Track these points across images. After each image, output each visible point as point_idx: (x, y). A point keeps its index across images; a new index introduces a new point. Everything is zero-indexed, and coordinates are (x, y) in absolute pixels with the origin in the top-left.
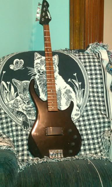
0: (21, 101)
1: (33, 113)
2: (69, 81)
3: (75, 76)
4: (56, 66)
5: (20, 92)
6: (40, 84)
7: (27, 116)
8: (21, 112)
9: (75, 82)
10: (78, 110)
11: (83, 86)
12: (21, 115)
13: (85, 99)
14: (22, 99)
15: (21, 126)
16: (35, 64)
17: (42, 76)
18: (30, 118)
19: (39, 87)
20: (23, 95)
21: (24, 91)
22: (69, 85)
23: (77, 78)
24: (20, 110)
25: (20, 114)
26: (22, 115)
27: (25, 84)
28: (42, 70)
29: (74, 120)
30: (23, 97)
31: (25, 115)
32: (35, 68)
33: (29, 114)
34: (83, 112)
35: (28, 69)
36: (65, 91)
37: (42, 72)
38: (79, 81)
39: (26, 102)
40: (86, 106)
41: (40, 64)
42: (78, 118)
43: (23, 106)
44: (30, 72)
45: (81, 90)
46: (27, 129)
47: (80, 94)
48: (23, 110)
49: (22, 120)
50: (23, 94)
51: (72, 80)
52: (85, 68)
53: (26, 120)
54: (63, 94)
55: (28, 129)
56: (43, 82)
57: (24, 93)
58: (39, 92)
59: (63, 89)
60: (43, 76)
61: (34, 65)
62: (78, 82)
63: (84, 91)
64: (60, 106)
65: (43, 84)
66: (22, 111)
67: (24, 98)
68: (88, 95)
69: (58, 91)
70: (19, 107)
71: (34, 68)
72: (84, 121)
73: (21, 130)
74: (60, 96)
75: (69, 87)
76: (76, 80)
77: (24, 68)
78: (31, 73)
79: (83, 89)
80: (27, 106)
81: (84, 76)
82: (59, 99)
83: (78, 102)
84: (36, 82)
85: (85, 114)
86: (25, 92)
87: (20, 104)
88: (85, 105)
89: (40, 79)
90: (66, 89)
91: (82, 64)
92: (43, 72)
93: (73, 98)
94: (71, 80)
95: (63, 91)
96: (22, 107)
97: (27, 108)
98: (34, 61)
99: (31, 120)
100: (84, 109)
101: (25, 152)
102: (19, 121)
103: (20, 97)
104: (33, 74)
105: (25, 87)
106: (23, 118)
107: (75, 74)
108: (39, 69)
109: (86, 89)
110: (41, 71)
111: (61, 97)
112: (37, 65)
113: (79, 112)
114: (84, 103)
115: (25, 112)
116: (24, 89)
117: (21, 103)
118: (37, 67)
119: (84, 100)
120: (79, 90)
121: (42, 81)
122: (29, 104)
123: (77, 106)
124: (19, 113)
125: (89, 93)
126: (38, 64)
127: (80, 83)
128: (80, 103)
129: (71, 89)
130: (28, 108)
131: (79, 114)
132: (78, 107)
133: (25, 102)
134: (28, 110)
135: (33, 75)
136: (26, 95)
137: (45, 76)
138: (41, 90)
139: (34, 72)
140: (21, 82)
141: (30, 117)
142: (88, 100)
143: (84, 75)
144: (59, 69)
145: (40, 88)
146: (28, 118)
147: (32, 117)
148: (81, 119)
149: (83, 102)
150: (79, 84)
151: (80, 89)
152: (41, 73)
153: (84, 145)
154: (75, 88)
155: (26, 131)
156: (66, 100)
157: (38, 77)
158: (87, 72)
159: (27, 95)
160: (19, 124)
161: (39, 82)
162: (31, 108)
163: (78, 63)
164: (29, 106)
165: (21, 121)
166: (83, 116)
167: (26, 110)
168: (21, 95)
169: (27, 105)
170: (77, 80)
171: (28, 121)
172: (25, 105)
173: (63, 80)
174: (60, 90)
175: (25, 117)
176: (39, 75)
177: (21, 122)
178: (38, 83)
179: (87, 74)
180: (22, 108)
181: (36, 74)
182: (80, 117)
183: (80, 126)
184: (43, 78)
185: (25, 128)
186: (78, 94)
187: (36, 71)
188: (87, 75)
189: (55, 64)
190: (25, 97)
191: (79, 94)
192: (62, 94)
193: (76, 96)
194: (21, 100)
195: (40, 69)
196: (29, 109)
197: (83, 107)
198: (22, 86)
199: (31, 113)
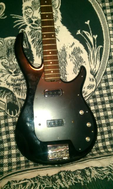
0: (3, 71)
1: (24, 88)
2: (77, 33)
3: (87, 25)
4: (57, 11)
5: (2, 57)
6: (33, 41)
7: (16, 93)
8: (4, 89)
9: (87, 35)
10: (93, 80)
11: (100, 41)
12: (4, 92)
13: (104, 62)
14: (5, 66)
15: (4, 111)
16: (23, 8)
17: (36, 28)
18: (20, 97)
19: (32, 46)
20: (7, 61)
21: (8, 54)
22: (78, 40)
23: (90, 29)
24: (3, 85)
25: (2, 92)
26: (6, 92)
27: (10, 43)
28: (36, 18)
29: (87, 95)
30: (7, 63)
31: (12, 93)
32: (24, 15)
33: (17, 90)
34: (100, 83)
35: (13, 17)
36: (73, 51)
37: (36, 22)
38: (94, 34)
39: (13, 72)
40: (106, 73)
41: (31, 8)
42: (93, 92)
43: (8, 78)
44: (16, 22)
45: (97, 48)
46: (14, 114)
47: (95, 54)
48: (8, 84)
49: (7, 101)
50: (7, 58)
51: (83, 32)
52: (103, 10)
53: (13, 100)
54: (70, 55)
55: (17, 114)
56: (38, 37)
57: (8, 56)
58: (32, 55)
59: (68, 47)
60: (38, 28)
61: (22, 11)
62: (91, 34)
63: (102, 49)
64: (65, 75)
65: (37, 41)
66: (7, 87)
67: (10, 65)
68: (108, 55)
69: (61, 51)
70: (1, 81)
71: (22, 15)
72: (102, 96)
73: (6, 117)
74: (65, 59)
75: (78, 44)
76: (89, 32)
77: (6, 17)
78: (18, 24)
79: (101, 46)
80: (14, 78)
81: (102, 24)
82: (64, 64)
83: (93, 67)
84: (27, 38)
85: (103, 85)
86: (10, 55)
87: (3, 76)
88: (103, 72)
89: (33, 33)
90: (73, 47)
91: (99, 5)
92: (37, 20)
93: (84, 60)
94: (81, 32)
95: (69, 51)
96: (5, 80)
97: (14, 81)
98: (22, 3)
99: (21, 99)
100: (101, 77)
101: (14, 152)
102: (1, 102)
103: (3, 65)
104: (22, 25)
105: (9, 47)
106: (8, 99)
107: (88, 23)
108: (30, 16)
109: (106, 45)
110: (34, 20)
111: (66, 61)
112: (27, 10)
113: (94, 83)
114: (103, 68)
115: (11, 87)
116: (9, 50)
117: (4, 73)
118: (26, 14)
119: (101, 64)
120: (93, 47)
121: (36, 37)
122: (18, 75)
123: (91, 72)
124: (2, 90)
125: (110, 51)
126: (29, 9)
127: (96, 37)
128: (95, 68)
129: (82, 47)
130: (16, 81)
131: (93, 86)
132: (93, 75)
133: (10, 71)
134: (16, 84)
135: (22, 28)
136: (11, 59)
137: (40, 28)
138: (36, 50)
139: (22, 22)
140: (3, 40)
141: (20, 94)
142: (107, 64)
143: (101, 22)
144: (62, 15)
145: (34, 47)
146: (17, 96)
147: (23, 95)
148: (97, 93)
149: (101, 66)
150: (94, 39)
151: (96, 45)
152: (34, 23)
153: (102, 133)
154: (88, 44)
155: (12, 117)
156: (74, 65)
157: (30, 30)
158: (106, 18)
159: (13, 60)
160: (1, 108)
161: (31, 38)
162: (21, 80)
163: (92, 3)
164: (18, 77)
165: (4, 102)
166: (100, 89)
167: (12, 85)
168: (4, 60)
169: (14, 76)
170: (91, 31)
171: (16, 101)
172: (11, 77)
173: (69, 33)
174: (64, 50)
175: (11, 96)
176: (30, 27)
177: (4, 104)
178: (30, 40)
179: (107, 21)
180: (7, 82)
181: (26, 26)
182: (95, 90)
183: (96, 104)
184: (38, 31)
185: (11, 114)
186: (91, 54)
187: (25, 20)
188: (107, 23)
189: (56, 7)
190: (11, 63)
191: (93, 54)
192: (68, 56)
193: (89, 58)
194: (4, 69)
195: (32, 16)
196: (18, 82)
197: (100, 75)
198: (5, 46)
199: (22, 88)
